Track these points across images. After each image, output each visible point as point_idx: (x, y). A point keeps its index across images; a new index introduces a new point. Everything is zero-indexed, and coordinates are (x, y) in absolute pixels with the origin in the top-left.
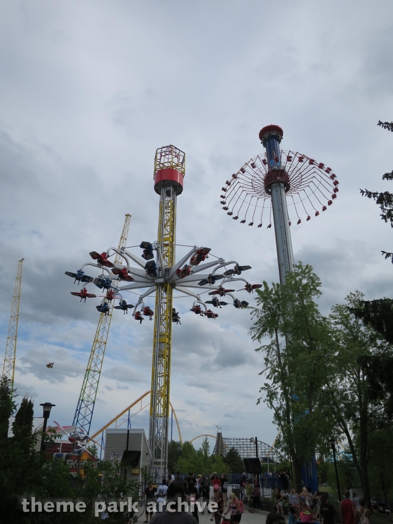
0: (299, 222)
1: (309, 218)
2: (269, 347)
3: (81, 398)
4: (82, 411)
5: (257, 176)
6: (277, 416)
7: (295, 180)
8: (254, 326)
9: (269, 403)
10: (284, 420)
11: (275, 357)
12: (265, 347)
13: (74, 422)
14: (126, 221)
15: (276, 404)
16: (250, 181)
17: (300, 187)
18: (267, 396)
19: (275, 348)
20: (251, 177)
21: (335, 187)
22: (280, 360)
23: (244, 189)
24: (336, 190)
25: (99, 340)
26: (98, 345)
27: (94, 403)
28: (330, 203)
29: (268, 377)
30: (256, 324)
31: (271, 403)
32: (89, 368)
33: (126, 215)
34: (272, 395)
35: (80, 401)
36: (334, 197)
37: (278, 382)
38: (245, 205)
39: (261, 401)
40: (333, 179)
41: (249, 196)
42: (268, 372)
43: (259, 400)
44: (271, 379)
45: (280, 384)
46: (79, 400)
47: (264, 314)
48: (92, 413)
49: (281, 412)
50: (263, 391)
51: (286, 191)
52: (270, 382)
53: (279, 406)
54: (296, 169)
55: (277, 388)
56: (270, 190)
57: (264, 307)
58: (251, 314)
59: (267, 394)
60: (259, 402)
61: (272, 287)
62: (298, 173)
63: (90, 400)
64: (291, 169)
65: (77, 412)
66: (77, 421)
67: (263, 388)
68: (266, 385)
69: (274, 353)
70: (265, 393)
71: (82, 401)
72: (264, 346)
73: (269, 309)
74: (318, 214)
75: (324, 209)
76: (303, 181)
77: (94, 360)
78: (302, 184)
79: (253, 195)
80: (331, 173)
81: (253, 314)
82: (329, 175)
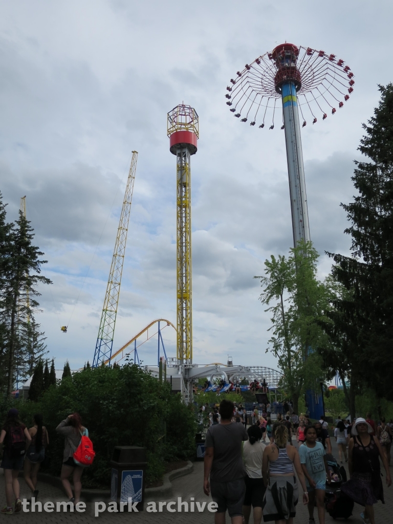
0: (315, 121)
1: (325, 117)
2: (276, 308)
3: (100, 337)
4: (102, 348)
5: (267, 74)
6: (281, 362)
7: (306, 78)
8: (264, 293)
9: (274, 353)
10: (286, 365)
11: (281, 316)
12: (273, 309)
13: (94, 358)
14: (133, 159)
15: (280, 353)
16: (260, 80)
17: (312, 85)
18: (273, 347)
19: (281, 309)
20: (261, 76)
21: (350, 80)
22: (284, 318)
23: (254, 89)
24: (352, 83)
25: (114, 281)
26: (112, 287)
27: (112, 341)
28: (347, 98)
29: (274, 333)
30: (265, 291)
31: (276, 353)
32: (105, 308)
33: (133, 152)
34: (277, 347)
35: (100, 340)
36: (351, 90)
37: (282, 337)
38: (255, 106)
39: (269, 350)
40: (347, 71)
41: (260, 96)
42: (274, 329)
43: (267, 349)
44: (276, 334)
45: (284, 338)
46: (98, 338)
47: (271, 282)
48: (111, 350)
49: (283, 359)
50: (270, 343)
51: (297, 90)
52: (276, 337)
53: (282, 355)
54: (308, 65)
55: (281, 341)
56: (280, 90)
57: (272, 277)
58: (261, 282)
59: (273, 346)
60: (267, 351)
61: (279, 259)
62: (310, 70)
63: (108, 338)
64: (303, 66)
65: (97, 350)
66: (98, 358)
67: (270, 341)
68: (273, 338)
69: (280, 313)
70: (272, 344)
71: (102, 339)
72: (271, 308)
73: (276, 278)
74: (335, 111)
75: (341, 105)
76: (315, 78)
77: (110, 301)
78: (314, 81)
79: (263, 95)
80: (344, 65)
81: (263, 282)
82: (342, 69)
